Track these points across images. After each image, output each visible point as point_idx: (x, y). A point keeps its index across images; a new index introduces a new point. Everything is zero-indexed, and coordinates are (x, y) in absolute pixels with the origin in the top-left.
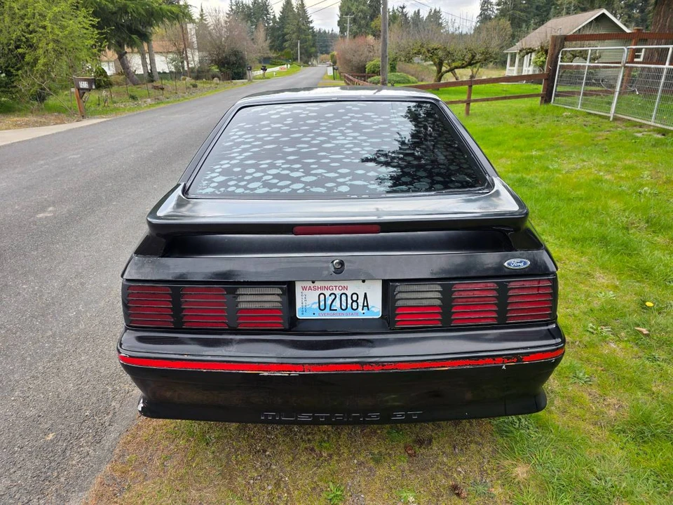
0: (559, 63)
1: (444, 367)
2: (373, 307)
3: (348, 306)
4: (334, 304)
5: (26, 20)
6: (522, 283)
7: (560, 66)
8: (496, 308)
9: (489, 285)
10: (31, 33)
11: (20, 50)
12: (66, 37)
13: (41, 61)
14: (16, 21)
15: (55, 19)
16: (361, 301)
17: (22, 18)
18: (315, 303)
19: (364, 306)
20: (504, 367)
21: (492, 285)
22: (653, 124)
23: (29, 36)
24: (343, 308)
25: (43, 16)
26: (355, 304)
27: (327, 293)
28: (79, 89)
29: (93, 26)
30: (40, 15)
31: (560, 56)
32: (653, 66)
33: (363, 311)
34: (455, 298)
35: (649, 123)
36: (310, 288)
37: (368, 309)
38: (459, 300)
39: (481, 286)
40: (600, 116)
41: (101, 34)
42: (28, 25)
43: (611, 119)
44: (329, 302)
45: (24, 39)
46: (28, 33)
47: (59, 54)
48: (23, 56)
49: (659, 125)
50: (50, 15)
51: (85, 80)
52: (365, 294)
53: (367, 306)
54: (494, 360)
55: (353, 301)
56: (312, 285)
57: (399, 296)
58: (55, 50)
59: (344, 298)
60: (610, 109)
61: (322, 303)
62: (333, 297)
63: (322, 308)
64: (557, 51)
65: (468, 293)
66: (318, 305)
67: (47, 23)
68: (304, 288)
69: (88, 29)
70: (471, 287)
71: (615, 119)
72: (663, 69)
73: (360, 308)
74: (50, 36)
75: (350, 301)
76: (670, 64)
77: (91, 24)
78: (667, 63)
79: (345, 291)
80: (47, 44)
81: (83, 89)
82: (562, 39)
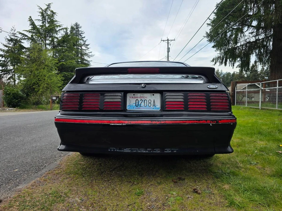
0: (236, 91)
1: (186, 123)
2: (157, 105)
3: (147, 105)
4: (142, 104)
5: (39, 77)
6: (215, 94)
7: (236, 92)
8: (206, 104)
9: (202, 94)
10: (39, 81)
11: (34, 87)
12: (51, 83)
13: (41, 90)
14: (35, 77)
15: (49, 77)
16: (152, 103)
17: (37, 76)
18: (134, 104)
19: (153, 105)
20: (211, 125)
21: (203, 94)
22: (277, 109)
23: (38, 82)
24: (145, 105)
25: (45, 76)
26: (150, 104)
27: (139, 99)
28: (52, 100)
29: (62, 80)
30: (44, 75)
31: (236, 88)
32: (272, 88)
33: (153, 107)
34: (189, 99)
35: (276, 109)
36: (133, 98)
37: (155, 106)
38: (191, 99)
39: (199, 94)
40: (255, 108)
41: (64, 83)
42: (39, 79)
43: (260, 109)
44: (140, 103)
45: (36, 83)
46: (38, 81)
47: (48, 88)
48: (34, 89)
49: (280, 109)
50: (48, 75)
51: (55, 96)
52: (154, 100)
53: (155, 105)
54: (206, 121)
55: (149, 103)
56: (133, 96)
57: (167, 97)
58: (46, 87)
59: (145, 101)
60: (259, 105)
61: (137, 103)
62: (141, 101)
63: (137, 105)
64: (234, 86)
65: (194, 97)
66: (135, 104)
67: (46, 78)
68: (130, 97)
69: (60, 81)
70: (195, 94)
71: (262, 109)
72: (276, 88)
73: (152, 106)
74: (46, 82)
75: (148, 103)
76: (279, 86)
77: (61, 80)
78: (277, 86)
79: (146, 99)
80: (44, 85)
81: (53, 100)
82: (235, 83)
